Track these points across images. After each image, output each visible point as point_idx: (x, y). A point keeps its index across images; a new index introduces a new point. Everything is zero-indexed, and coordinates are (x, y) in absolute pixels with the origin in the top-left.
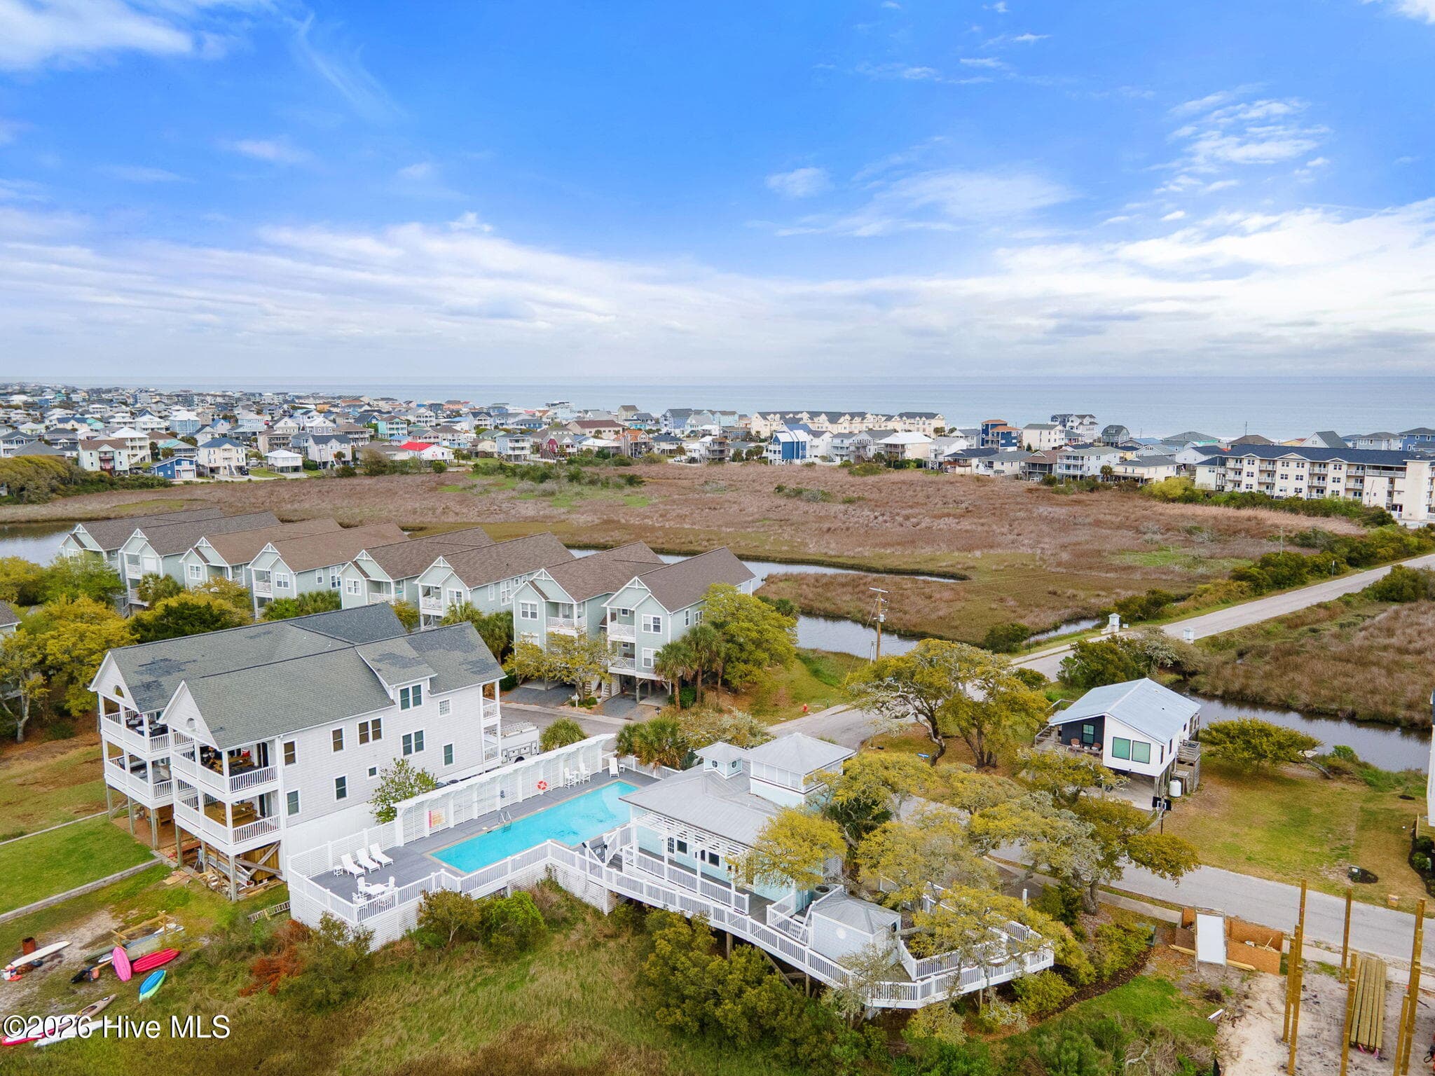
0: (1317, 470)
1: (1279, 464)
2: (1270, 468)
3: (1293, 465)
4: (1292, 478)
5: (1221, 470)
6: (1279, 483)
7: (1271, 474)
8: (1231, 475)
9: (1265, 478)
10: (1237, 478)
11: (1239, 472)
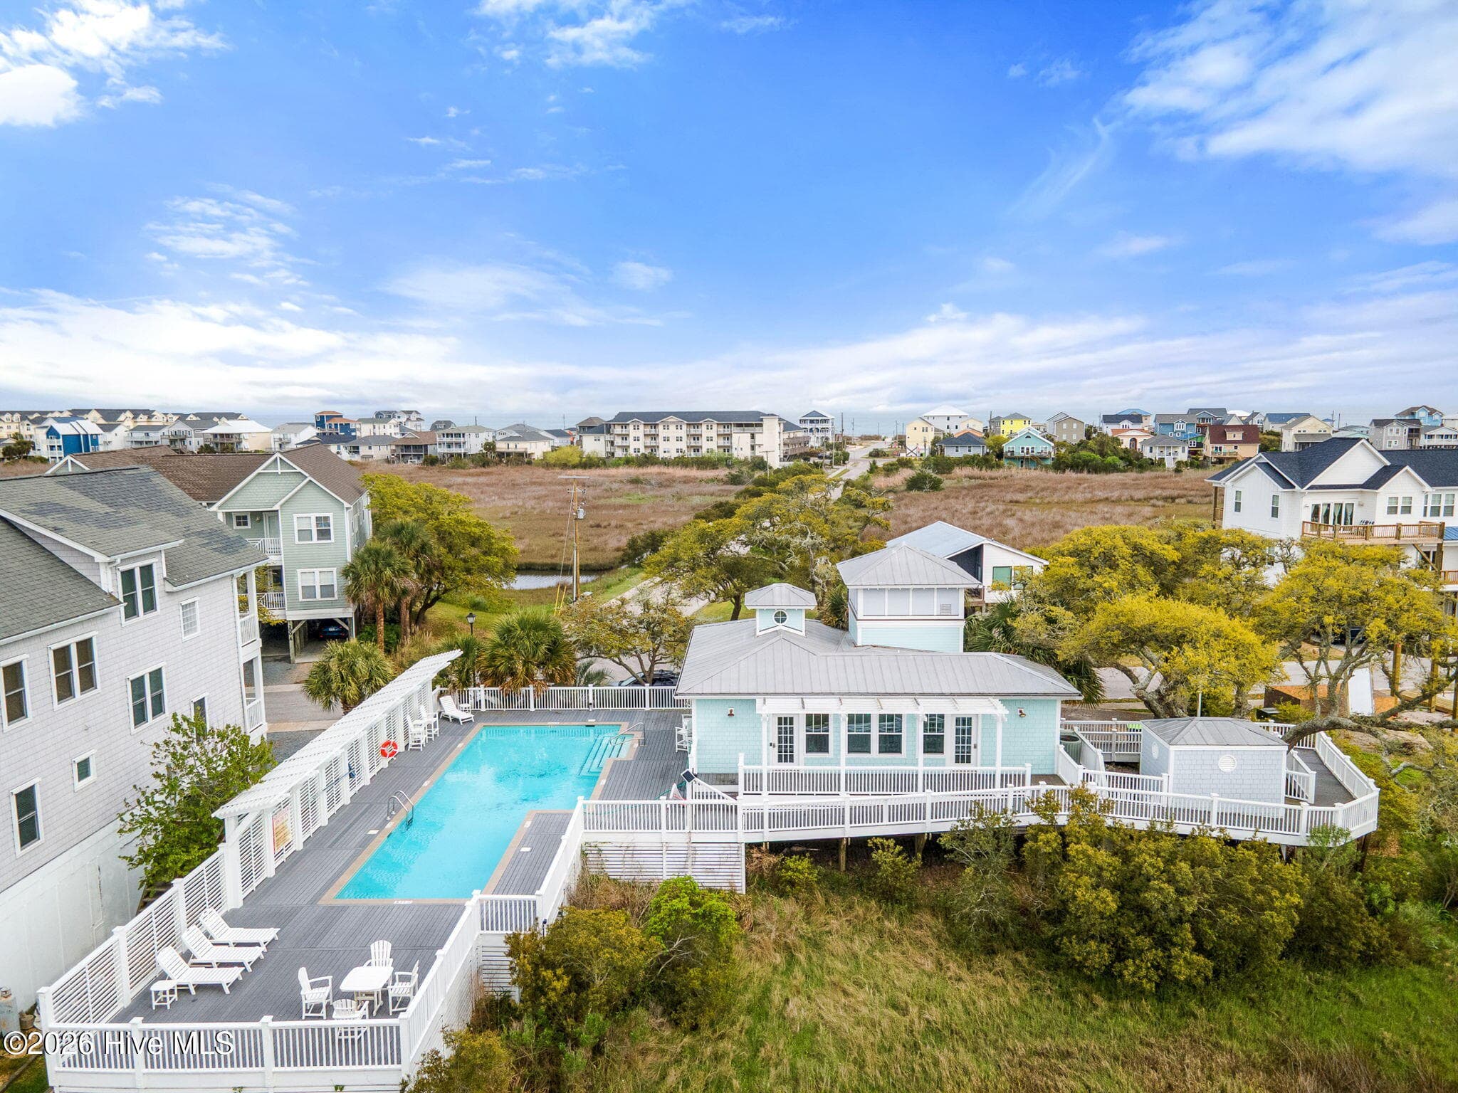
0: (693, 431)
1: (661, 427)
2: (653, 431)
3: (673, 427)
4: (673, 440)
5: (608, 437)
6: (663, 445)
7: (654, 437)
8: (618, 441)
9: (649, 442)
10: (625, 443)
11: (625, 437)
